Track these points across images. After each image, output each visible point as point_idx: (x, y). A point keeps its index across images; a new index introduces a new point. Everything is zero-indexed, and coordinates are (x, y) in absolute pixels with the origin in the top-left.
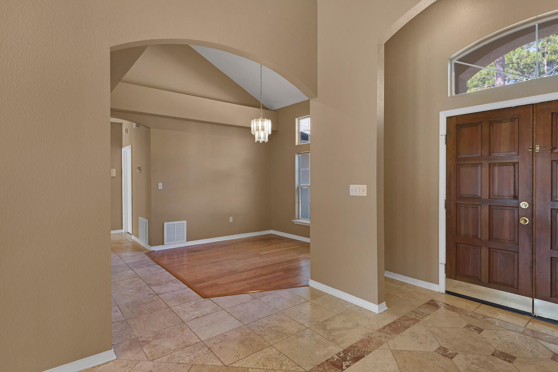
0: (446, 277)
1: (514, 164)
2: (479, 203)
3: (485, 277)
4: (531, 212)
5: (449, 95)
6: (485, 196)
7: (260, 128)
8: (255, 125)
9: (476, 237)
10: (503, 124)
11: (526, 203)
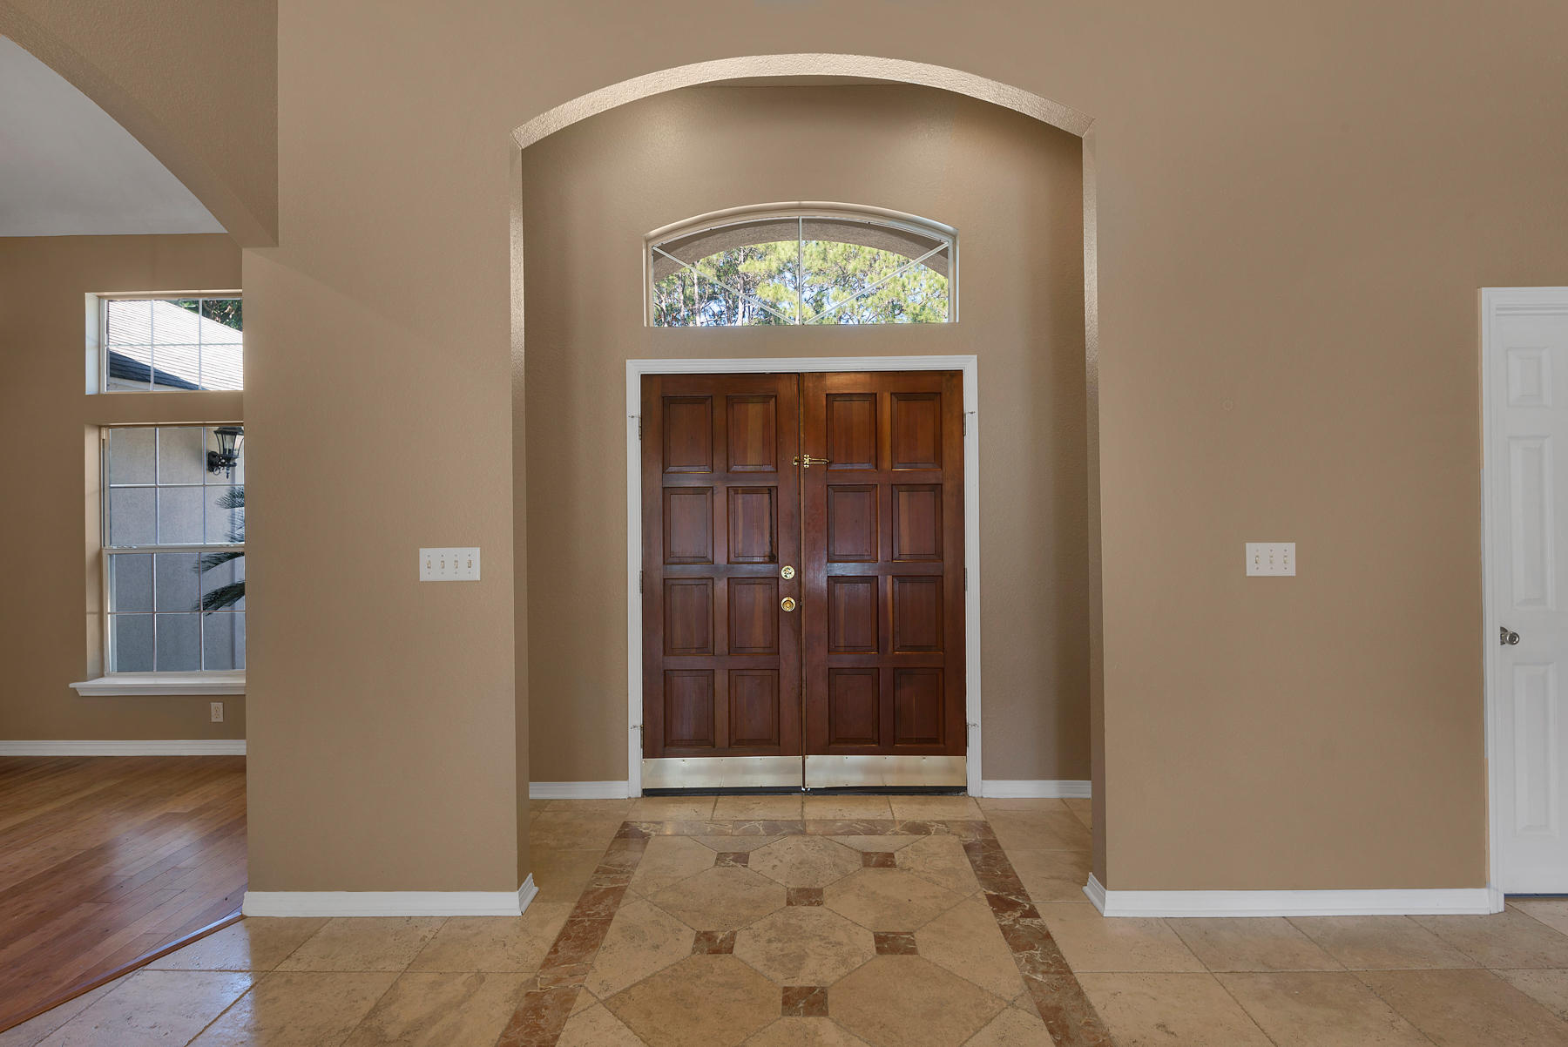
0: (642, 757)
1: (770, 490)
2: (710, 575)
4: (799, 586)
5: (645, 325)
6: (721, 559)
10: (750, 406)
11: (791, 569)
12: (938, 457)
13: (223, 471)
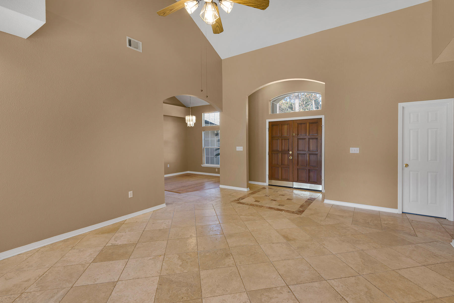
0: (269, 180)
1: (288, 139)
2: (278, 152)
3: (280, 178)
4: (292, 155)
5: (269, 114)
6: (280, 150)
7: (191, 120)
8: (187, 118)
9: (278, 164)
10: (285, 126)
11: (291, 152)
12: (317, 133)
13: (217, 136)
